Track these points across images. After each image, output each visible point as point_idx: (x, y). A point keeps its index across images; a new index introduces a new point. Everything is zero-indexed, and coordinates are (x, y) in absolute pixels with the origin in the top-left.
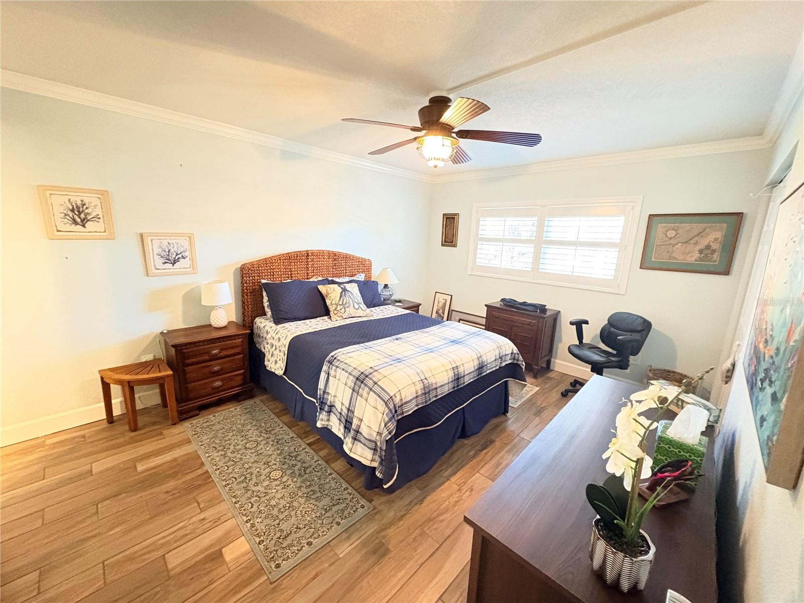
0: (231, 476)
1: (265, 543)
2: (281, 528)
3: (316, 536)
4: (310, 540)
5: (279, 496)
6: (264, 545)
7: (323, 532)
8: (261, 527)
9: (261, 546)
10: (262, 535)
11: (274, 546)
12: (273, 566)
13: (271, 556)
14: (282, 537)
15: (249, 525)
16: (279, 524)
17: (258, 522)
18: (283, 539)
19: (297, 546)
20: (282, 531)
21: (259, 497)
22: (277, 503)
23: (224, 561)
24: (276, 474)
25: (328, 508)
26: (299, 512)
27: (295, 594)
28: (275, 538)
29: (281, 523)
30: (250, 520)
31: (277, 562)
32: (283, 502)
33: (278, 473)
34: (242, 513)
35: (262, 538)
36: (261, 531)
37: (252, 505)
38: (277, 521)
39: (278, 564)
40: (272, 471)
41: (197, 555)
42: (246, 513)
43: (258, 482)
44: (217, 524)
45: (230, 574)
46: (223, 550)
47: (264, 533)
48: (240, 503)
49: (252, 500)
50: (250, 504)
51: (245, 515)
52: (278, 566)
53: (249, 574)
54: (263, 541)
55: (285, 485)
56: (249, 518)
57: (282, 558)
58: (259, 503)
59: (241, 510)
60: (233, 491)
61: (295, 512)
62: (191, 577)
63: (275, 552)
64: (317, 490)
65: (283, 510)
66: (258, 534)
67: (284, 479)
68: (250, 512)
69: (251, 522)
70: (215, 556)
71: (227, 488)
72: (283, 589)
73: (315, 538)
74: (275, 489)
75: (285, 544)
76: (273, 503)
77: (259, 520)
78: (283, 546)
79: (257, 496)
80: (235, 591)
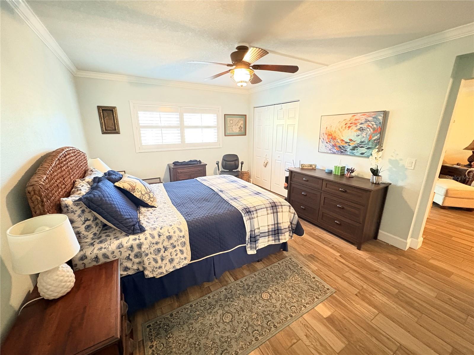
0: (266, 326)
1: (318, 296)
2: (307, 290)
3: (309, 276)
4: (312, 278)
5: (284, 293)
6: (319, 296)
7: (307, 273)
8: (308, 299)
9: (320, 297)
10: (313, 298)
11: (318, 292)
12: (329, 291)
13: (324, 292)
14: (313, 289)
15: (307, 306)
16: (305, 291)
17: (305, 301)
18: (313, 288)
19: (316, 282)
20: (308, 289)
21: (286, 303)
22: (290, 293)
23: (331, 315)
24: (265, 296)
25: (292, 271)
26: (295, 283)
27: (337, 283)
28: (313, 292)
29: (304, 290)
30: (304, 306)
31: (326, 290)
32: (289, 290)
33: (265, 295)
34: (299, 311)
35: (315, 298)
36: (310, 299)
37: (292, 306)
38: (303, 292)
39: (327, 289)
40: (262, 298)
41: (332, 331)
42: (299, 309)
43: (272, 306)
44: (308, 325)
45: (337, 310)
46: (325, 317)
47: (311, 297)
48: (291, 314)
49: (289, 307)
50: (292, 308)
51: (301, 309)
52: (328, 289)
53: (334, 301)
54: (316, 297)
55: (276, 290)
56: (302, 306)
57: (324, 288)
58: (291, 303)
59: (297, 312)
60: (281, 321)
61: (296, 285)
62: (345, 330)
63: (321, 291)
64: (280, 275)
65: (295, 290)
66: (312, 300)
67: (270, 291)
68: (298, 306)
69: (305, 305)
70: (330, 320)
71: (278, 325)
72: (337, 287)
73: (310, 276)
74: (279, 295)
75: (316, 287)
76: (290, 295)
77: (303, 301)
78: (317, 288)
79: (285, 304)
80: (345, 306)
